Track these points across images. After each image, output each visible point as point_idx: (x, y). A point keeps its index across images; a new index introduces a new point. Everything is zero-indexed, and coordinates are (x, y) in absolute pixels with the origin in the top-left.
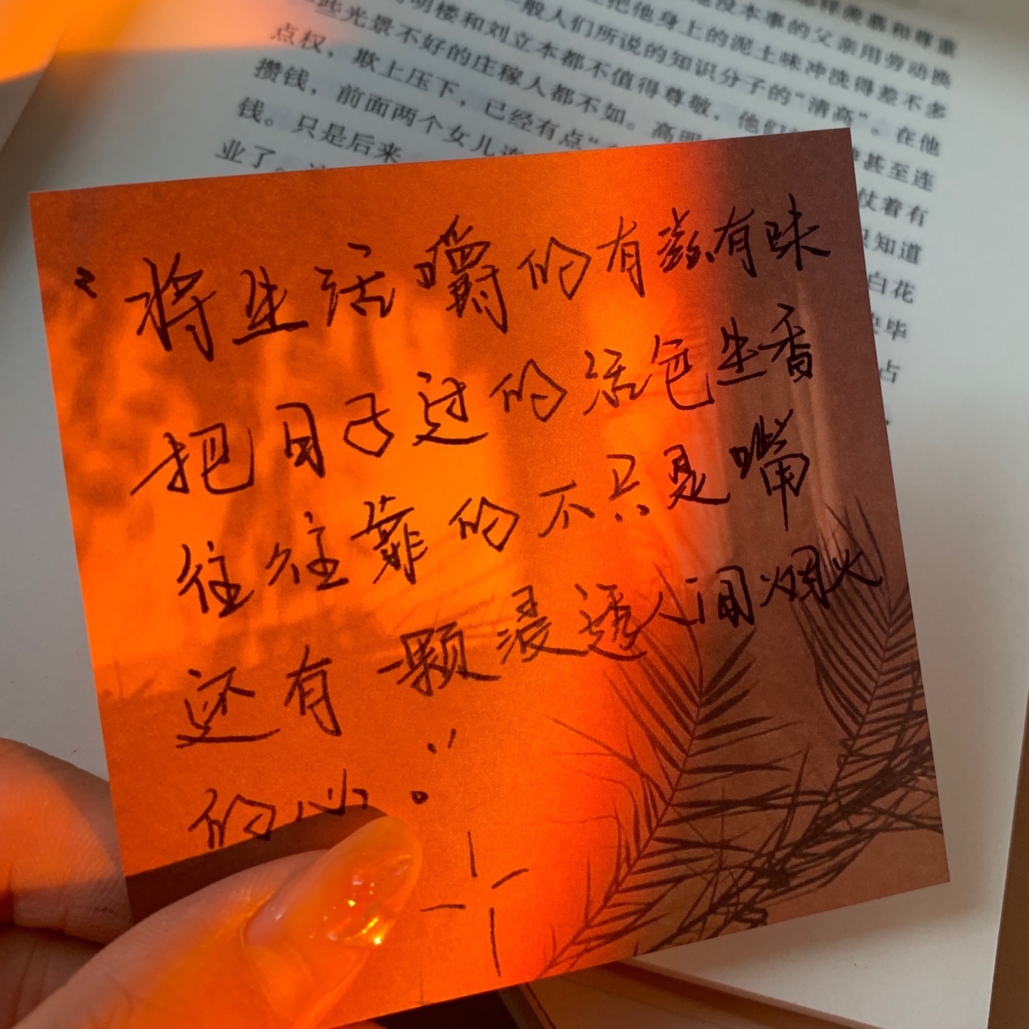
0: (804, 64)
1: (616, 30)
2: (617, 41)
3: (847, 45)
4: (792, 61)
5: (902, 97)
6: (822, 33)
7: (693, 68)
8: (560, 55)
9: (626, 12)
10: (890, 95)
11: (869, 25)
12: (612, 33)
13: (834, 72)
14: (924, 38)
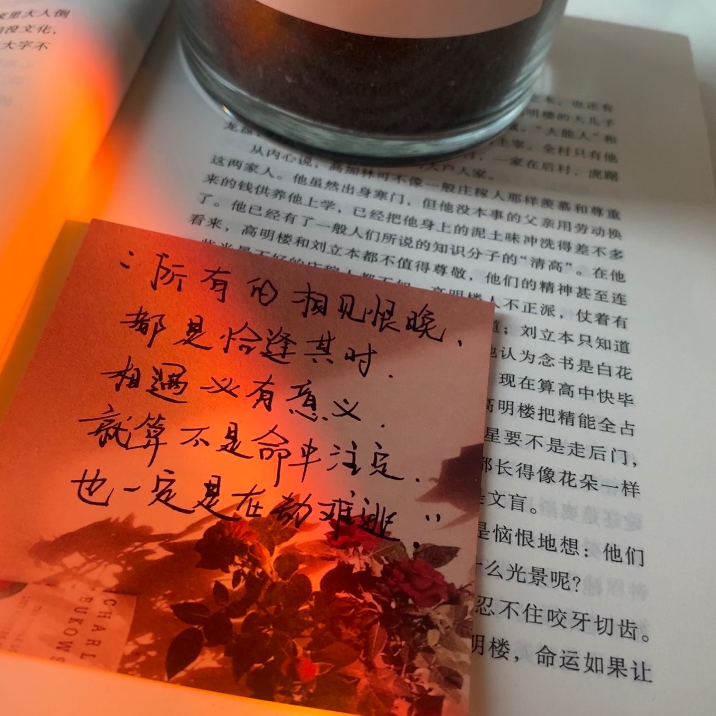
0: (522, 239)
1: (395, 235)
2: (397, 242)
3: (548, 223)
4: (514, 238)
5: (591, 250)
6: (530, 218)
7: (450, 251)
8: (361, 255)
9: (399, 223)
10: (583, 249)
11: (559, 209)
12: (393, 237)
13: (543, 241)
14: (598, 211)
